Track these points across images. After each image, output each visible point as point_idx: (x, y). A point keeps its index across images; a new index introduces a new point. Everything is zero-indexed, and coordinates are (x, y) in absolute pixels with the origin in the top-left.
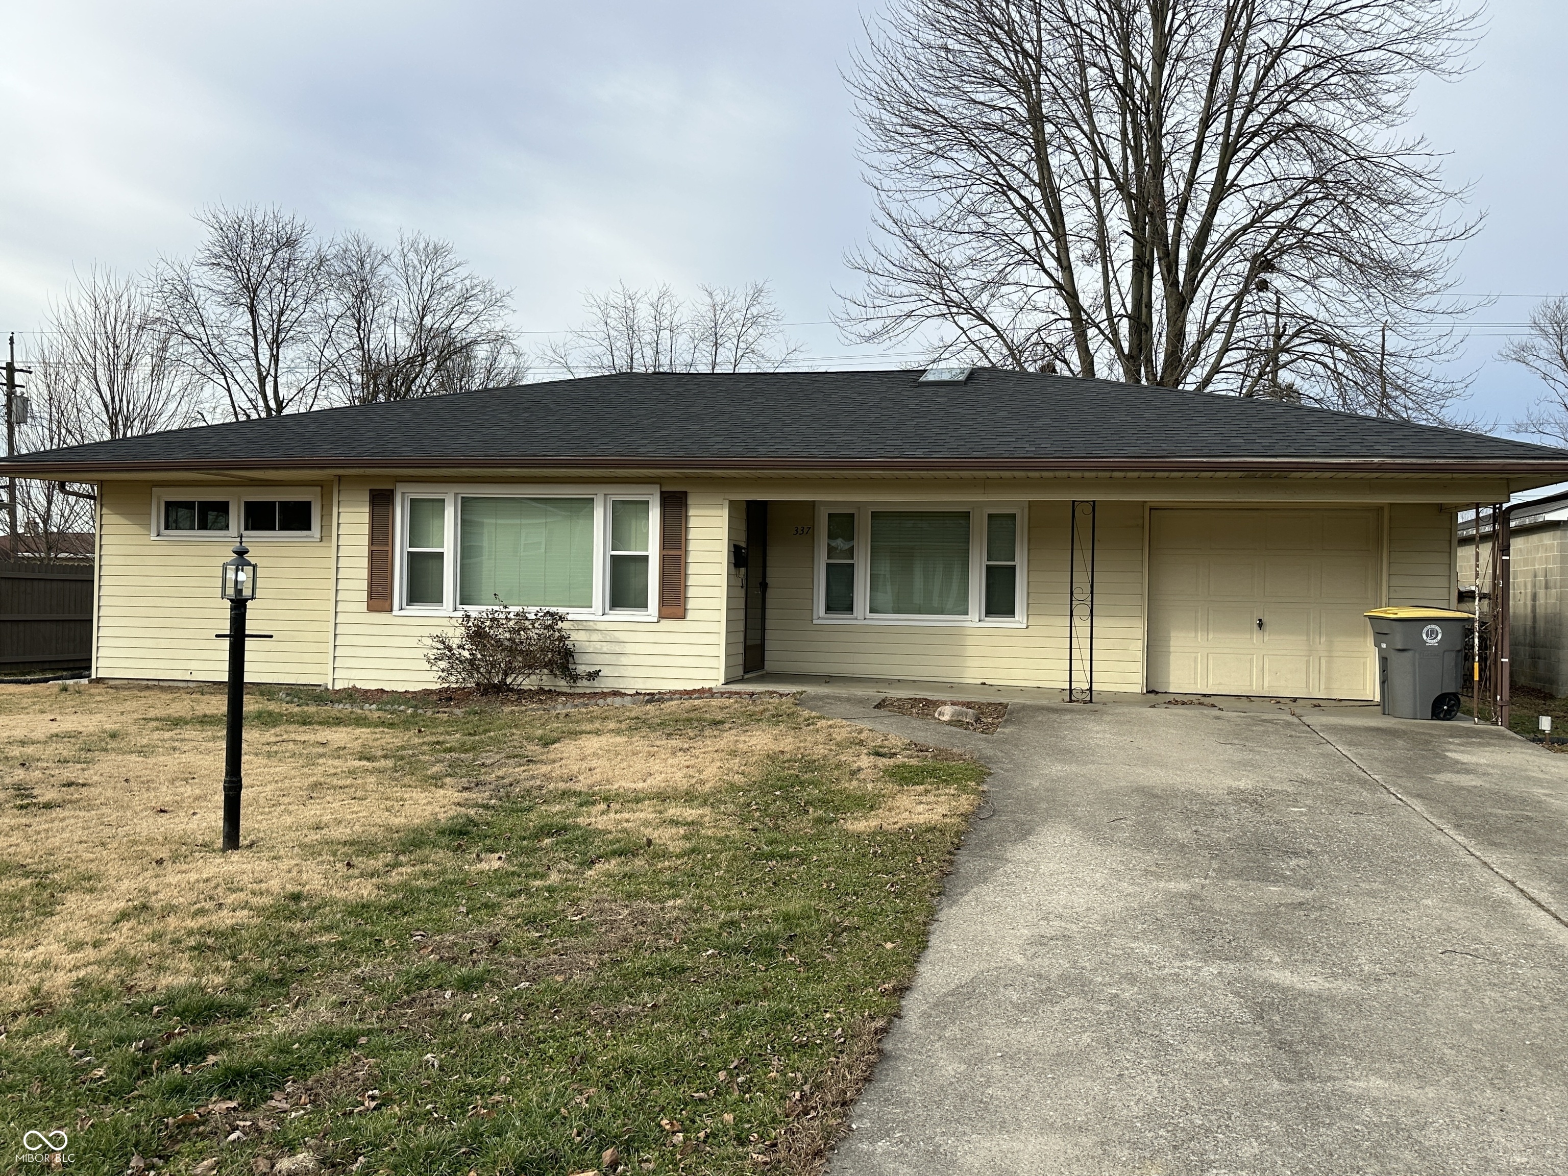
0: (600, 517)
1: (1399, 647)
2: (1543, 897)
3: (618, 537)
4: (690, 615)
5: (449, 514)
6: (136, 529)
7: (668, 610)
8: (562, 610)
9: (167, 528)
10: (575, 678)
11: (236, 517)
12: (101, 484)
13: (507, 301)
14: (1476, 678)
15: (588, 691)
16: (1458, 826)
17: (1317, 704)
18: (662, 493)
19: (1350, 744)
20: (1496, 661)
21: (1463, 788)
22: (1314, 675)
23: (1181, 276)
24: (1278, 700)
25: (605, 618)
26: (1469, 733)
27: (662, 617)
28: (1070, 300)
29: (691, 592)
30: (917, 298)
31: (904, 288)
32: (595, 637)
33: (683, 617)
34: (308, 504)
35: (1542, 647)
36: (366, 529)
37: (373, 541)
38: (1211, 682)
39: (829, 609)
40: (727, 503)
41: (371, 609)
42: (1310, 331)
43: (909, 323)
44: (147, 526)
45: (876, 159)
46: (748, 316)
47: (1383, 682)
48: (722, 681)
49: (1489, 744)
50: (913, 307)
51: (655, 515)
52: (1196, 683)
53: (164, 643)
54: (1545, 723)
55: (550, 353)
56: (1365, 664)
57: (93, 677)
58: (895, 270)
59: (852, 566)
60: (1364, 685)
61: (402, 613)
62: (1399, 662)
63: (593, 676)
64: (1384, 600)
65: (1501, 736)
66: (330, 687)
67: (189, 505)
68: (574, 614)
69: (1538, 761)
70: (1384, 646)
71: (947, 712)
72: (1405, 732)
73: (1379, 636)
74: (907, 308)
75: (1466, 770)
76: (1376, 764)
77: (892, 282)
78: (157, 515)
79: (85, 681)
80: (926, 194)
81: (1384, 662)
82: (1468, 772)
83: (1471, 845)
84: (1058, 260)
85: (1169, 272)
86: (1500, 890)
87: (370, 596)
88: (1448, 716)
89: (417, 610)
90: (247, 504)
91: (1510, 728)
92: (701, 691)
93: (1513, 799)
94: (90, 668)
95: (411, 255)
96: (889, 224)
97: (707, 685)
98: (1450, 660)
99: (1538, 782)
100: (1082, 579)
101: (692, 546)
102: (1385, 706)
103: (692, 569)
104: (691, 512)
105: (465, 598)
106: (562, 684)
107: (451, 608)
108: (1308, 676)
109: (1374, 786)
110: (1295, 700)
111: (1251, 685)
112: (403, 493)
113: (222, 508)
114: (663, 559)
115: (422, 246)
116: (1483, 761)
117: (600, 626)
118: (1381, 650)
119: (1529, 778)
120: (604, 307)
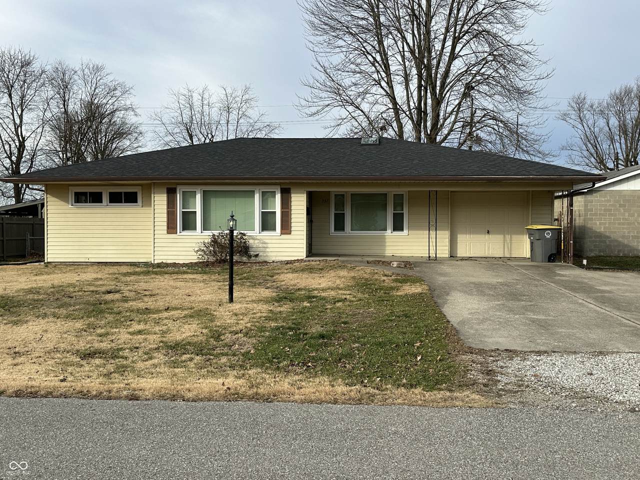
0: (257, 197)
1: (538, 238)
2: (592, 302)
3: (264, 203)
4: (292, 233)
5: (198, 197)
6: (63, 203)
7: (283, 231)
8: (245, 232)
9: (75, 203)
10: (250, 257)
11: (105, 198)
12: (46, 186)
13: (131, 91)
14: (562, 248)
15: (254, 262)
16: (565, 289)
17: (509, 259)
18: (281, 188)
19: (526, 270)
20: (568, 242)
21: (563, 280)
22: (506, 249)
23: (438, 91)
24: (495, 258)
25: (260, 234)
26: (561, 266)
27: (282, 234)
28: (393, 100)
29: (293, 225)
30: (331, 99)
31: (324, 95)
32: (256, 241)
33: (290, 234)
34: (136, 193)
35: (578, 238)
36: (165, 203)
37: (168, 207)
38: (471, 253)
39: (335, 230)
40: (305, 192)
41: (168, 233)
42: (489, 116)
43: (327, 109)
44: (67, 202)
45: (312, 38)
46: (243, 99)
47: (532, 250)
48: (305, 256)
49: (568, 269)
50: (330, 102)
51: (278, 197)
52: (466, 253)
53: (77, 248)
54: (585, 262)
55: (154, 116)
56: (523, 245)
57: (46, 261)
58: (321, 86)
59: (344, 214)
60: (523, 252)
61: (181, 234)
62: (538, 244)
63: (257, 256)
64: (530, 223)
65: (571, 267)
66: (153, 262)
67: (85, 194)
68: (249, 233)
69: (583, 273)
70: (532, 238)
71: (395, 264)
72: (541, 266)
73: (530, 235)
74: (327, 103)
75: (563, 276)
76: (536, 275)
77: (320, 91)
78: (72, 197)
79: (43, 263)
80: (333, 54)
81: (532, 243)
82: (564, 276)
83: (570, 292)
84: (388, 83)
85: (433, 90)
86: (580, 301)
87: (168, 228)
88: (553, 261)
89: (186, 233)
90: (110, 193)
91: (573, 264)
92: (298, 260)
93: (579, 282)
94: (44, 258)
95: (86, 71)
96: (319, 67)
97: (299, 258)
98: (554, 242)
99: (584, 278)
100: (433, 218)
101: (293, 208)
102: (532, 258)
103: (293, 216)
104: (292, 195)
105: (205, 227)
106: (245, 259)
107: (200, 232)
108: (504, 248)
109: (538, 280)
110: (501, 258)
111: (485, 253)
112: (180, 189)
113: (100, 195)
114: (282, 213)
115: (91, 66)
116: (567, 273)
117: (258, 238)
118: (531, 240)
119: (582, 277)
120: (177, 95)
